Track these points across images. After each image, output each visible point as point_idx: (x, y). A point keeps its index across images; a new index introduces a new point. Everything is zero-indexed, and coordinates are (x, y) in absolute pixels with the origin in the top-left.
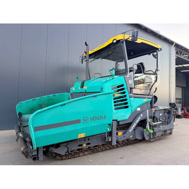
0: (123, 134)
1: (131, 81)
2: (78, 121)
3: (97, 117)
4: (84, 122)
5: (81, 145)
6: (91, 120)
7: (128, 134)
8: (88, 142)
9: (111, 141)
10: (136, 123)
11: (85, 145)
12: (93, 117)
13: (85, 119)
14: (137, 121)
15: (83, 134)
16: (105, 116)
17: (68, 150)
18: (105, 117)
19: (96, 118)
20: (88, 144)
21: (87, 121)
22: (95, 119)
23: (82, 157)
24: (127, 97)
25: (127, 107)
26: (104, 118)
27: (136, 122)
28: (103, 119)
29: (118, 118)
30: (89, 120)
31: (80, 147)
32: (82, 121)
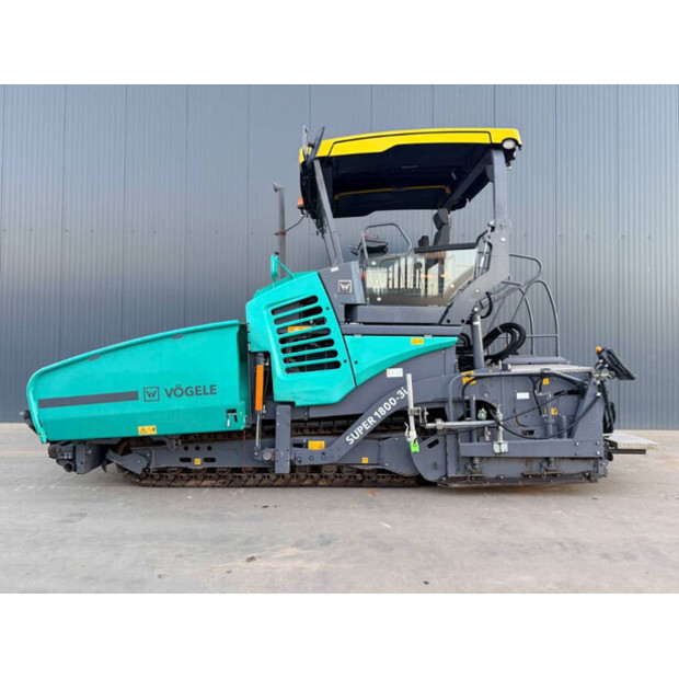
1: (346, 284)
2: (133, 396)
3: (187, 388)
4: (147, 398)
6: (169, 396)
7: (339, 449)
10: (375, 418)
11: (198, 462)
12: (174, 387)
13: (150, 391)
14: (383, 411)
15: (151, 427)
16: (211, 386)
18: (211, 390)
19: (184, 392)
20: (206, 460)
21: (156, 397)
22: (179, 392)
26: (208, 391)
27: (376, 413)
28: (205, 394)
29: (295, 397)
30: (162, 392)
31: (184, 465)
32: (141, 396)
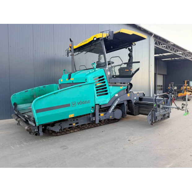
0: (104, 115)
1: (109, 73)
2: (68, 105)
4: (73, 106)
5: (71, 124)
6: (78, 104)
8: (77, 122)
9: (95, 121)
10: (114, 106)
11: (74, 124)
13: (73, 103)
14: (115, 104)
15: (73, 115)
16: (89, 101)
17: (61, 128)
19: (82, 103)
20: (76, 123)
21: (75, 105)
22: (81, 103)
23: (72, 133)
24: (107, 86)
25: (107, 94)
28: (87, 103)
29: (100, 103)
30: (77, 104)
31: (71, 126)
32: (71, 105)
